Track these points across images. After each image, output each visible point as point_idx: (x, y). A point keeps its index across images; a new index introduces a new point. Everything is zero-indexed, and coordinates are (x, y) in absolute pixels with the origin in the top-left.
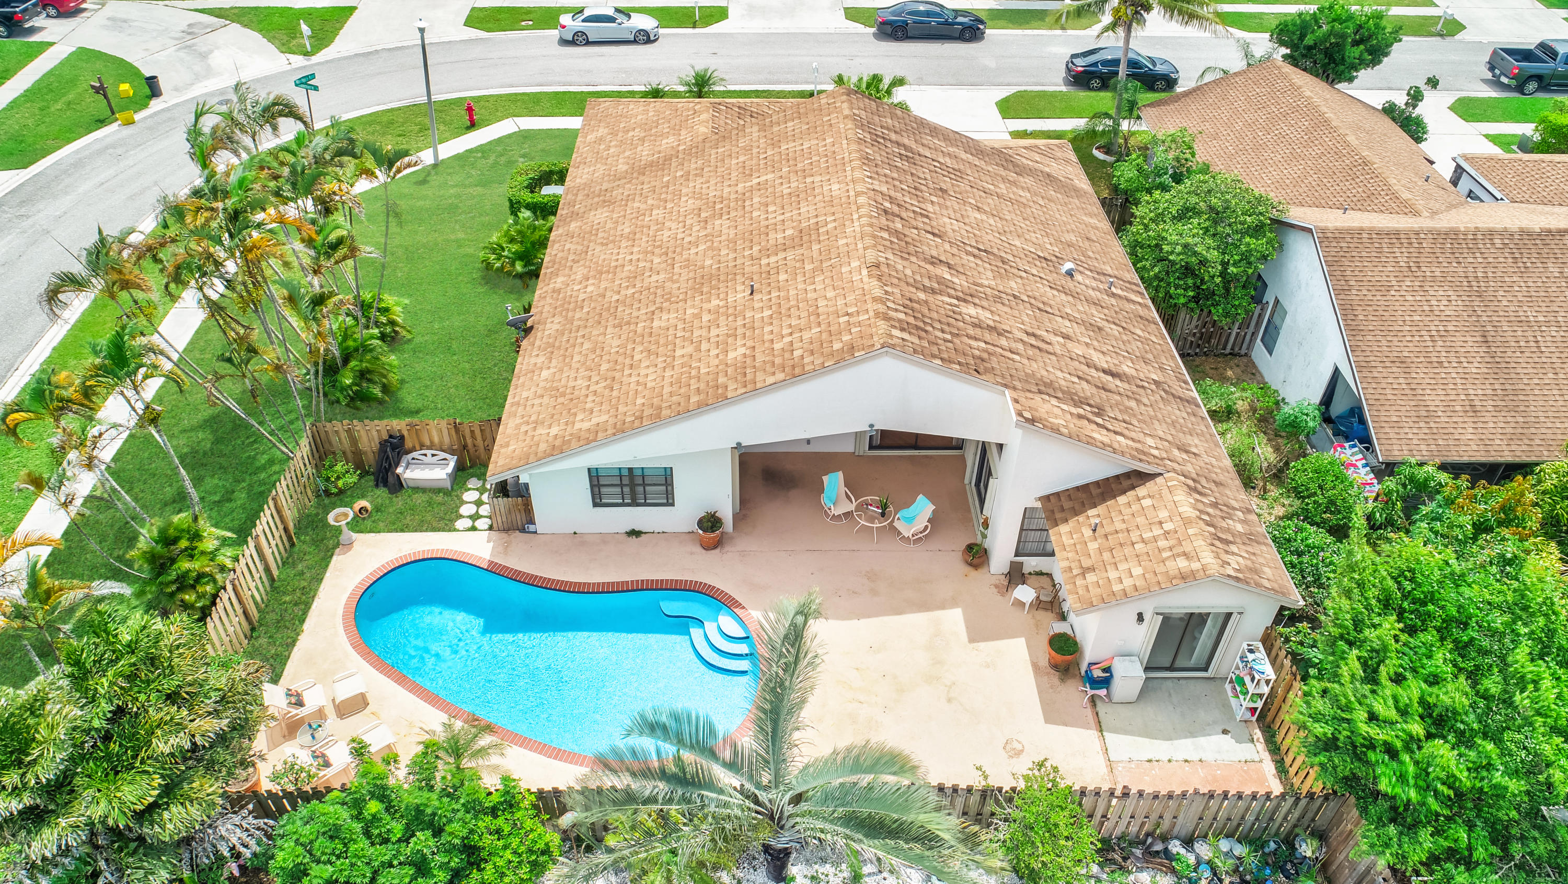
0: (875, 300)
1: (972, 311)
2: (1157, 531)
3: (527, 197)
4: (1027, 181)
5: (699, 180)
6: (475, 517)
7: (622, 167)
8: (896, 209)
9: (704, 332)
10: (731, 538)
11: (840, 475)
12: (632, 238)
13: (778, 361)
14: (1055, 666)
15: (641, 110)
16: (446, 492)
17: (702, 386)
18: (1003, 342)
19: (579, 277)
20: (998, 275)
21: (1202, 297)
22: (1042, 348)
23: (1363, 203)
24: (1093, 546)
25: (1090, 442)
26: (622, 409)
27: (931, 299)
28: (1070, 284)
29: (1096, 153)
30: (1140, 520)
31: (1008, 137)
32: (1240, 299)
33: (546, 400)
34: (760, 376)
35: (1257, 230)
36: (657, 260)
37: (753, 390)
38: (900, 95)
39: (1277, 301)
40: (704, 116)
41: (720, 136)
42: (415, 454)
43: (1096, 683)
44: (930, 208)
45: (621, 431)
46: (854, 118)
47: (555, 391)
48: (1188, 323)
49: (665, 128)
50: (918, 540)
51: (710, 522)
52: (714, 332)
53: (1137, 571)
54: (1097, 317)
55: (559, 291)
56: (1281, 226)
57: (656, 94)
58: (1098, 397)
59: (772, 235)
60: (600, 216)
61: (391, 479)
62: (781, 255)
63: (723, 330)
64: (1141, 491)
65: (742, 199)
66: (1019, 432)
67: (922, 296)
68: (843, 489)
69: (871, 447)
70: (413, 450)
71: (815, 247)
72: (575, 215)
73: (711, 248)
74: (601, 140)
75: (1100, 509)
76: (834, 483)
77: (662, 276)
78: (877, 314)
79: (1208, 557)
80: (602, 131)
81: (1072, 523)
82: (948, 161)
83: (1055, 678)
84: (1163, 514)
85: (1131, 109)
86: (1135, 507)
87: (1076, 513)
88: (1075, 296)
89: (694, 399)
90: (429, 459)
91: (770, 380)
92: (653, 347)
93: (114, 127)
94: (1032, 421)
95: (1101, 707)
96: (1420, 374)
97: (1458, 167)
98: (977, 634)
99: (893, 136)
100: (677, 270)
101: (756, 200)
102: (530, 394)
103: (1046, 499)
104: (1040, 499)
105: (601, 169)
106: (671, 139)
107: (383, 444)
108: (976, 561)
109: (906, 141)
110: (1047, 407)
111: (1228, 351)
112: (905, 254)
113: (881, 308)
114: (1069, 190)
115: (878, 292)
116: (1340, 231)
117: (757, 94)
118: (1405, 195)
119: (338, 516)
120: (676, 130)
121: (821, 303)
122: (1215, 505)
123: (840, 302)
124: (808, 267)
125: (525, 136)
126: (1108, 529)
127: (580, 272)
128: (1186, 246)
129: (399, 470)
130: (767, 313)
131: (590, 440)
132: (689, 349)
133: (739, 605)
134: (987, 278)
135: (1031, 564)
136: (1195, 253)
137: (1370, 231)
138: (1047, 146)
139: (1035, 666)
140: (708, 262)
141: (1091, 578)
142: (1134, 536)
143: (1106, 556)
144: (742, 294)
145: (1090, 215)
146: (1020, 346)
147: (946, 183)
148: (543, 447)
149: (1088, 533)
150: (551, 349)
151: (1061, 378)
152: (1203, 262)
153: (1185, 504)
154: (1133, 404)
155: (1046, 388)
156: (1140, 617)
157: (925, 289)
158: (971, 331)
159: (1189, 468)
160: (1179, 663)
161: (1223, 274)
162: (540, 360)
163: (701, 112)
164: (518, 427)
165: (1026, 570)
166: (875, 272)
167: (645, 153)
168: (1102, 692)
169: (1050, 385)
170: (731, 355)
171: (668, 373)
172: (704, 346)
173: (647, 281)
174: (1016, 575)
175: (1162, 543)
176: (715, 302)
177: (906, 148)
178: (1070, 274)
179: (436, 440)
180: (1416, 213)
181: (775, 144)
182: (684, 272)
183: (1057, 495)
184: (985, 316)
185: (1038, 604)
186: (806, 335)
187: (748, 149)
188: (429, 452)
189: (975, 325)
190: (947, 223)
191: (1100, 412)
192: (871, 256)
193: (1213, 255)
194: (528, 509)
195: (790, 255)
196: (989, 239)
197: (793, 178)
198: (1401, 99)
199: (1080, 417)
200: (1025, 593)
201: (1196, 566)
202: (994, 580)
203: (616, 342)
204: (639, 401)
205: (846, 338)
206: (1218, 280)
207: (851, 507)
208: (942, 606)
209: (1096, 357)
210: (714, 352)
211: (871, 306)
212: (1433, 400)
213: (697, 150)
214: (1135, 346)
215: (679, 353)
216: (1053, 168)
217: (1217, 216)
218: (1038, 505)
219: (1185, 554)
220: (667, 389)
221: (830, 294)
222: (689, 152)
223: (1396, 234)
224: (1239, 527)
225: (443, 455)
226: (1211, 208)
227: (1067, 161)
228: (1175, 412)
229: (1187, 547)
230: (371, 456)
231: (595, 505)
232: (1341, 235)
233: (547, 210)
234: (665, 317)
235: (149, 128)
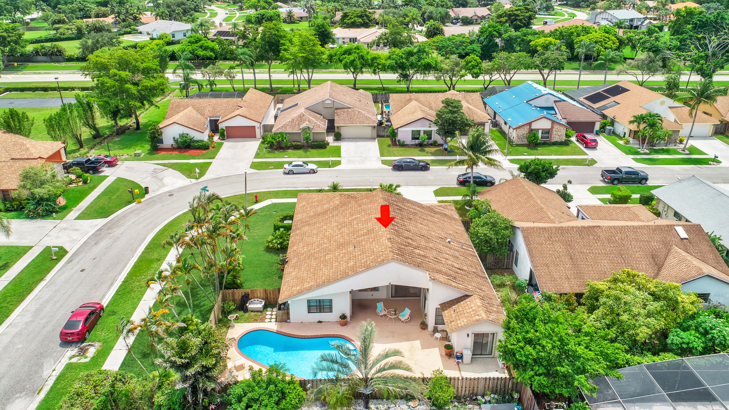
0: (390, 247)
1: (418, 251)
2: (471, 310)
3: (280, 224)
4: (438, 216)
5: (337, 217)
6: (271, 319)
7: (312, 214)
8: (396, 224)
9: (341, 259)
10: (349, 323)
11: (382, 303)
12: (317, 235)
13: (363, 265)
14: (447, 355)
15: (315, 196)
16: (261, 312)
17: (342, 273)
18: (427, 260)
19: (301, 246)
20: (426, 242)
21: (492, 250)
22: (438, 261)
23: (539, 221)
24: (454, 315)
25: (451, 285)
26: (318, 281)
27: (406, 248)
28: (449, 245)
29: (466, 207)
30: (467, 308)
31: (437, 203)
32: (505, 250)
33: (294, 280)
34: (358, 269)
35: (506, 228)
36: (325, 240)
37: (356, 273)
38: (399, 190)
39: (517, 251)
40: (337, 198)
41: (343, 204)
42: (252, 300)
43: (458, 358)
44: (406, 223)
45: (319, 286)
46: (383, 198)
47: (297, 278)
48: (490, 258)
49: (325, 202)
50: (406, 322)
51: (343, 317)
52: (344, 259)
53: (465, 320)
54: (457, 254)
55: (295, 251)
56: (514, 228)
57: (320, 191)
58: (454, 275)
59: (360, 232)
60: (306, 229)
61: (244, 307)
62: (363, 237)
63: (347, 258)
64: (467, 300)
65: (350, 222)
66: (431, 283)
67: (403, 247)
68: (383, 308)
69: (392, 297)
70: (252, 299)
71: (373, 235)
72: (298, 229)
73: (342, 236)
74: (304, 206)
75: (456, 306)
76: (380, 306)
77: (327, 245)
78: (390, 251)
79: (484, 315)
80: (304, 203)
81: (448, 310)
82: (412, 210)
83: (447, 358)
84: (473, 305)
85: (474, 193)
86: (465, 304)
87: (449, 307)
88: (450, 248)
89: (339, 276)
90: (256, 302)
91: (361, 270)
92: (326, 264)
93: (134, 204)
94: (434, 279)
95: (460, 365)
96: (552, 268)
97: (578, 210)
98: (423, 347)
99: (395, 203)
100: (332, 243)
101: (355, 222)
102: (289, 279)
103: (441, 305)
104: (440, 305)
105: (305, 215)
106: (327, 205)
107: (243, 297)
108: (424, 327)
109: (399, 205)
110: (439, 276)
111: (505, 267)
112: (398, 236)
113: (391, 250)
114: (451, 218)
115: (390, 246)
116: (528, 228)
117: (352, 190)
118: (552, 217)
119: (232, 317)
120: (328, 202)
121: (375, 249)
122: (488, 303)
123: (380, 249)
124: (371, 240)
125: (274, 205)
126: (458, 311)
127: (301, 245)
128: (485, 234)
129: (247, 305)
130: (359, 253)
131: (310, 289)
132: (337, 264)
133: (353, 341)
134: (423, 243)
135: (440, 327)
136: (488, 236)
137: (537, 228)
138: (446, 205)
139: (441, 355)
140: (341, 240)
141: (453, 323)
142: (465, 312)
143: (457, 317)
144: (352, 248)
145: (458, 226)
146: (432, 261)
147: (411, 216)
148: (295, 292)
149: (452, 312)
150: (294, 267)
151: (444, 269)
152: (491, 239)
153: (479, 302)
154: (466, 277)
155: (439, 272)
156: (468, 335)
157: (404, 245)
158: (417, 256)
159: (481, 294)
160: (483, 353)
161: (498, 242)
162: (291, 270)
163: (336, 197)
164: (287, 288)
165: (439, 329)
166: (390, 240)
167: (319, 209)
168: (460, 361)
169: (440, 271)
170: (349, 264)
171: (331, 270)
172: (341, 263)
173: (323, 247)
174: (435, 330)
175: (472, 313)
176: (344, 251)
177: (399, 206)
178: (449, 242)
179: (259, 295)
180: (555, 223)
181: (360, 206)
182: (334, 243)
183: (444, 303)
184: (422, 253)
185: (442, 339)
186: (371, 258)
187: (351, 208)
188: (256, 299)
189: (418, 255)
190: (412, 228)
191: (455, 278)
192: (388, 236)
193: (493, 236)
194: (288, 314)
195: (365, 237)
196: (424, 232)
197: (366, 216)
198: (561, 189)
199: (448, 279)
200: (438, 335)
201: (480, 317)
202: (429, 333)
203: (315, 264)
204: (323, 278)
205: (382, 258)
206: (496, 244)
207: (385, 313)
208: (414, 340)
209: (455, 265)
210: (344, 264)
211: (388, 249)
212: (556, 275)
213: (336, 208)
214: (469, 262)
215: (334, 265)
216: (447, 212)
217: (494, 225)
218: (439, 307)
219: (478, 315)
220: (331, 275)
221: (377, 247)
222: (333, 209)
223: (544, 229)
224: (495, 309)
225: (261, 300)
226: (491, 223)
227: (452, 210)
228: (479, 280)
229: (478, 313)
230: (238, 301)
231: (309, 312)
232: (528, 229)
233: (288, 228)
234: (329, 256)
235: (147, 204)
